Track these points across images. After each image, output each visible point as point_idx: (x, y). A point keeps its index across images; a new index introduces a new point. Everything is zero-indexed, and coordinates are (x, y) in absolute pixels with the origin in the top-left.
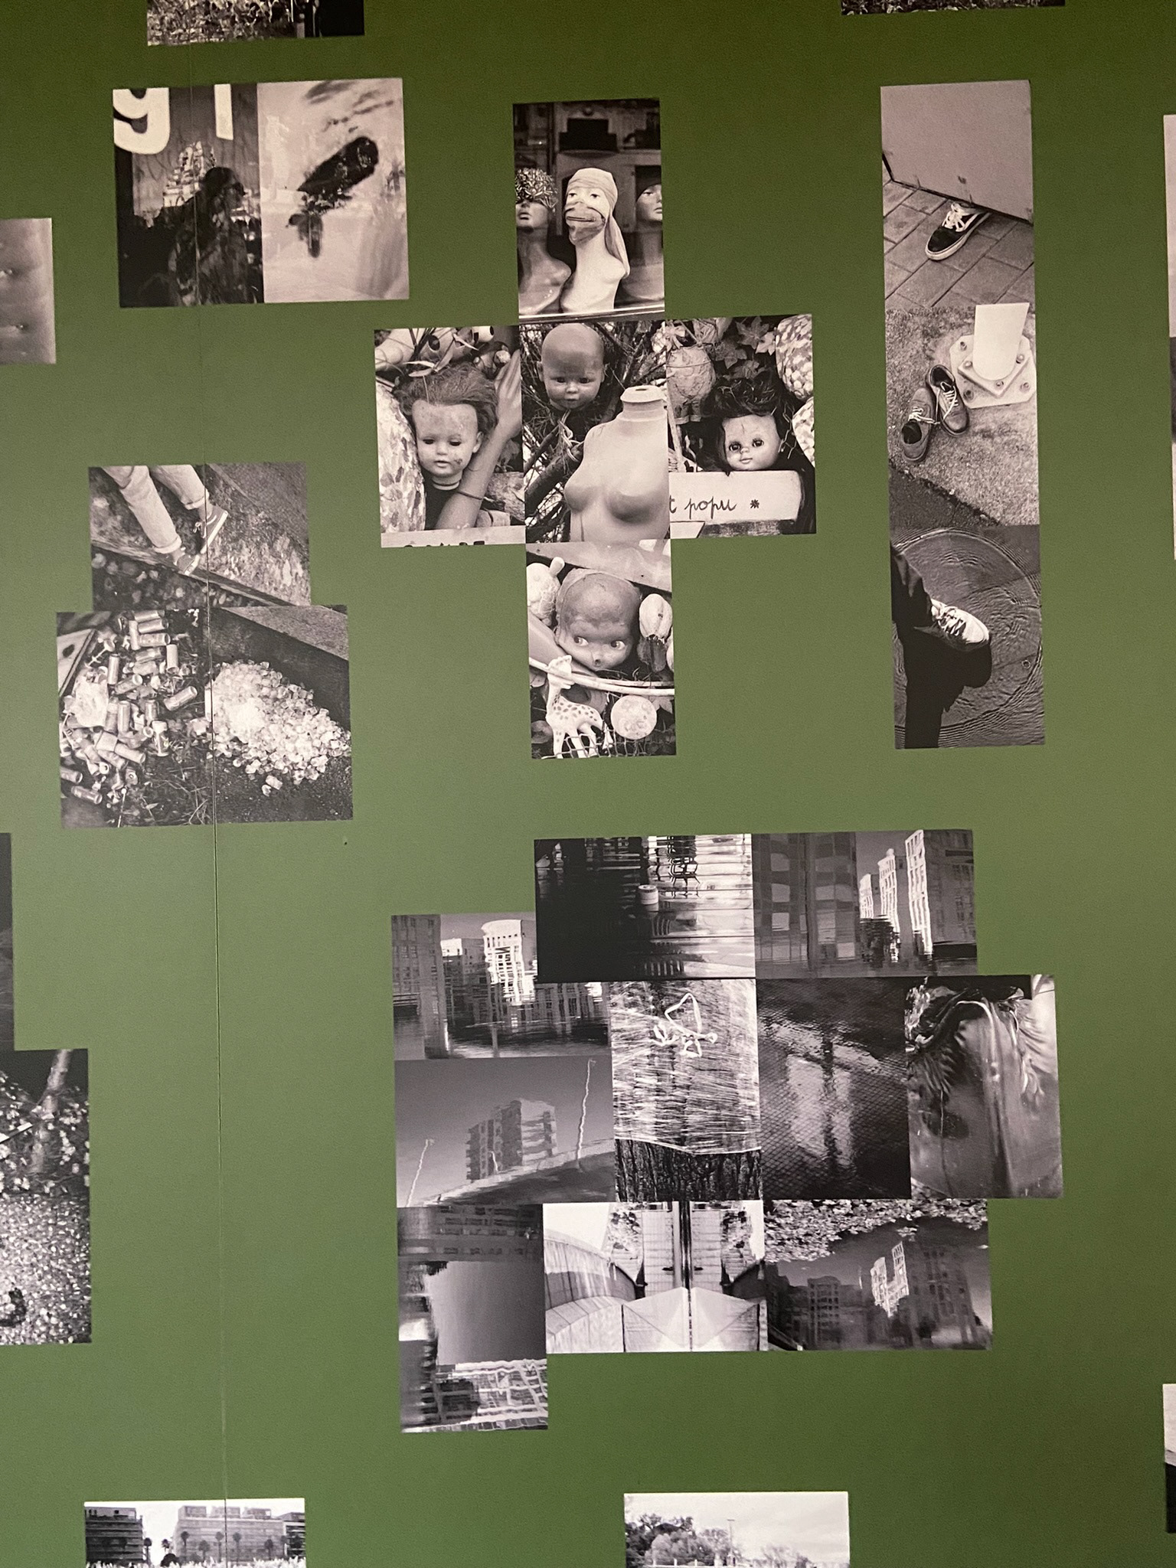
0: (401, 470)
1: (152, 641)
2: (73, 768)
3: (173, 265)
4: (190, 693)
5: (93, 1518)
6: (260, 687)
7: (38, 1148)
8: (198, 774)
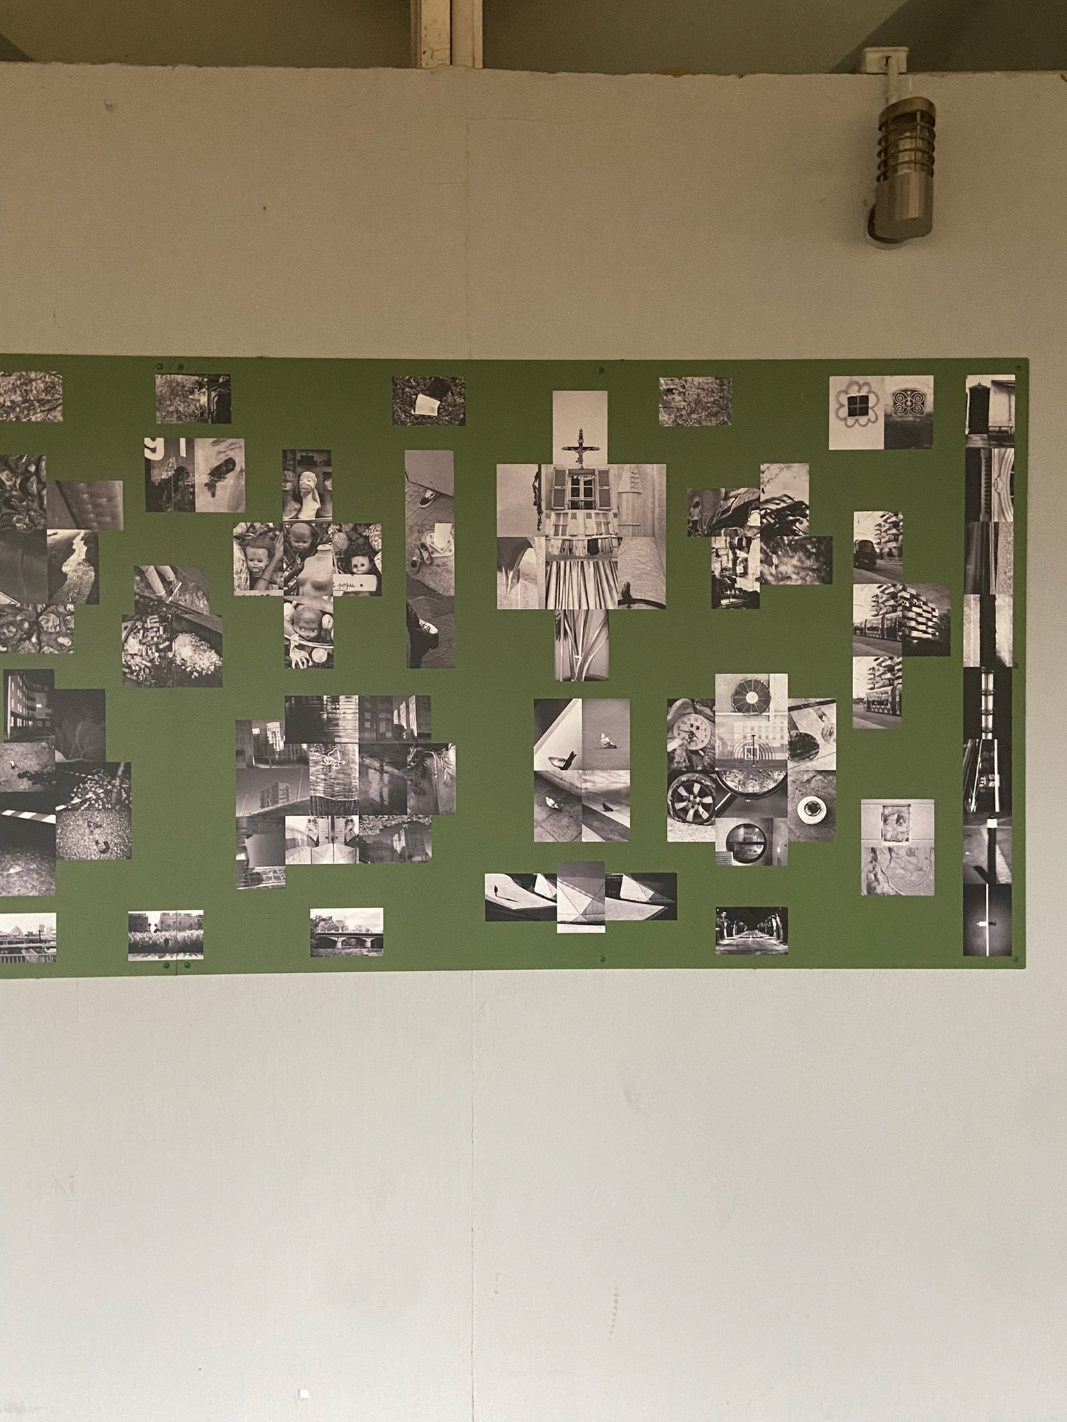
0: (241, 570)
1: (155, 625)
2: (127, 668)
3: (164, 499)
4: (167, 643)
5: (131, 916)
6: (192, 642)
7: (114, 795)
8: (170, 670)
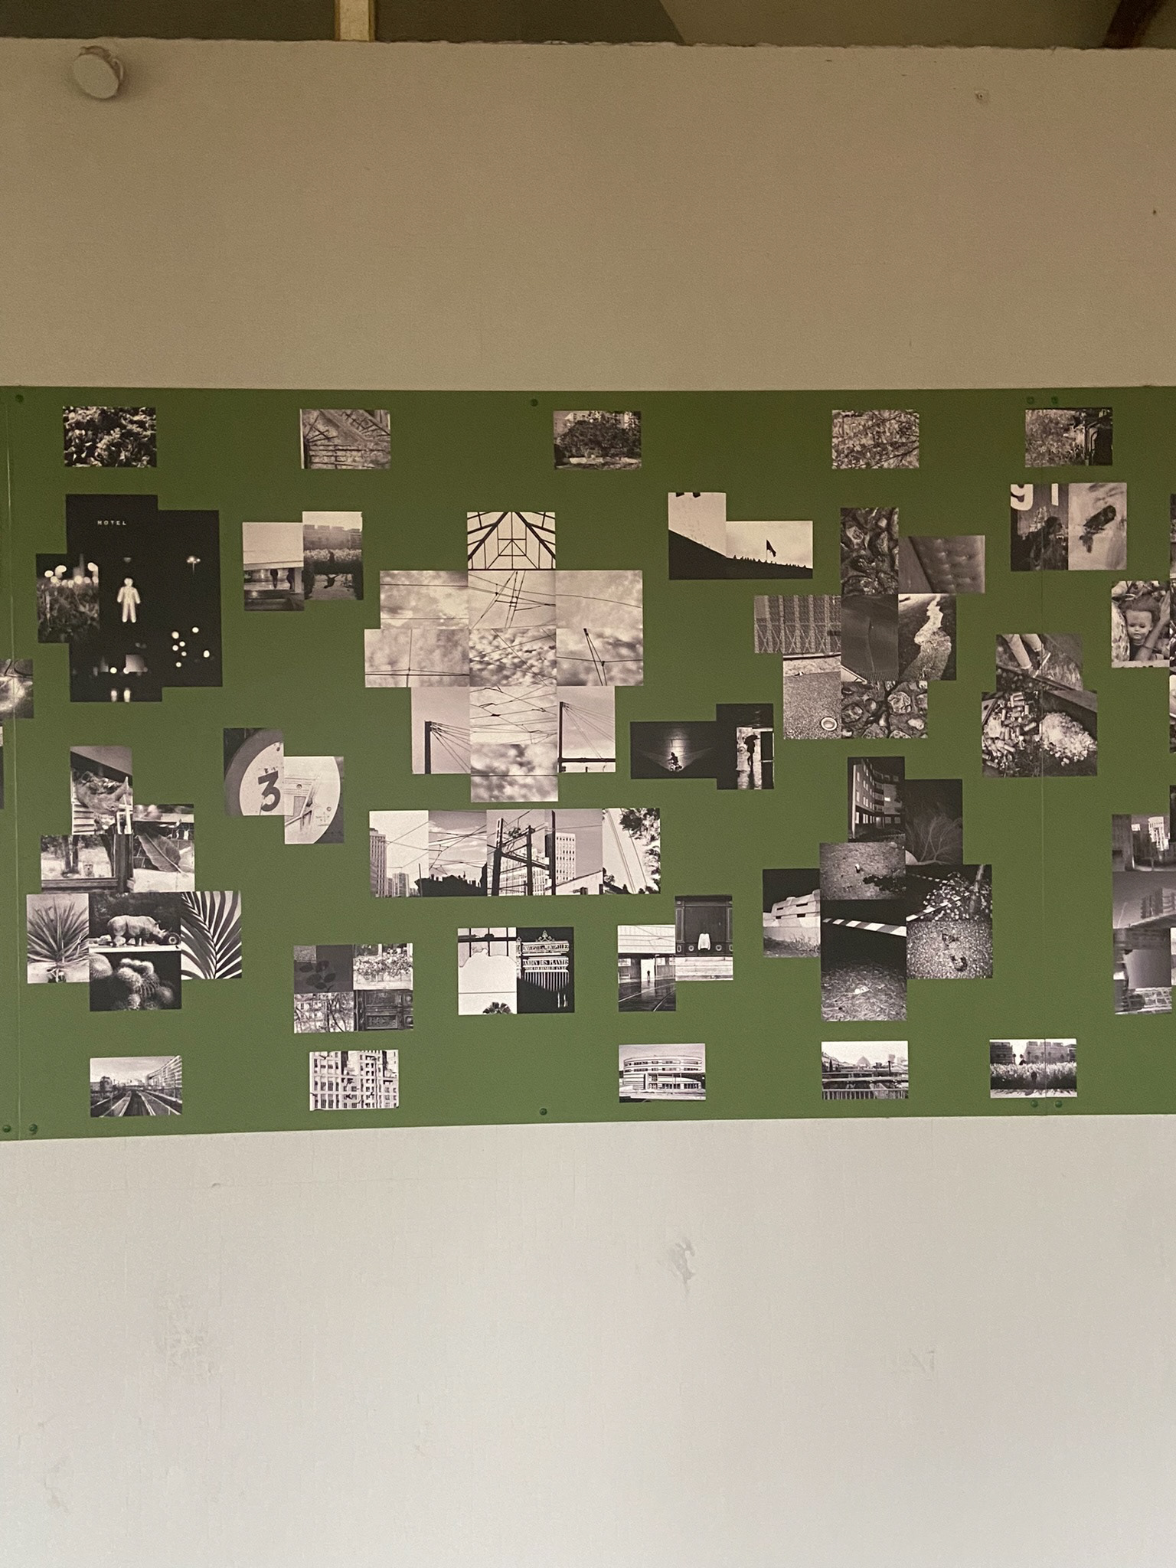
0: (1121, 637)
1: (1019, 703)
2: (987, 754)
3: (1032, 555)
4: (1033, 725)
5: (993, 1046)
6: (1062, 722)
7: (972, 903)
8: (1036, 757)
